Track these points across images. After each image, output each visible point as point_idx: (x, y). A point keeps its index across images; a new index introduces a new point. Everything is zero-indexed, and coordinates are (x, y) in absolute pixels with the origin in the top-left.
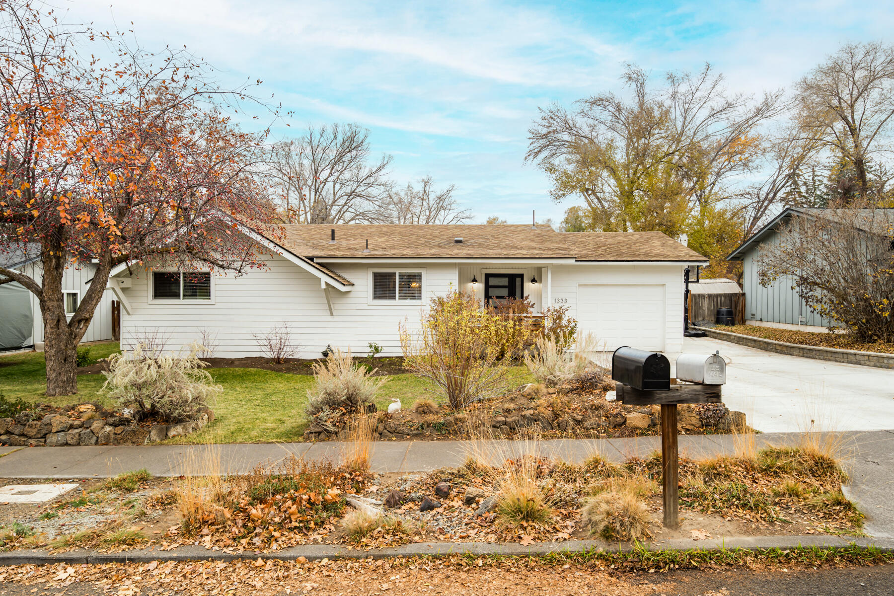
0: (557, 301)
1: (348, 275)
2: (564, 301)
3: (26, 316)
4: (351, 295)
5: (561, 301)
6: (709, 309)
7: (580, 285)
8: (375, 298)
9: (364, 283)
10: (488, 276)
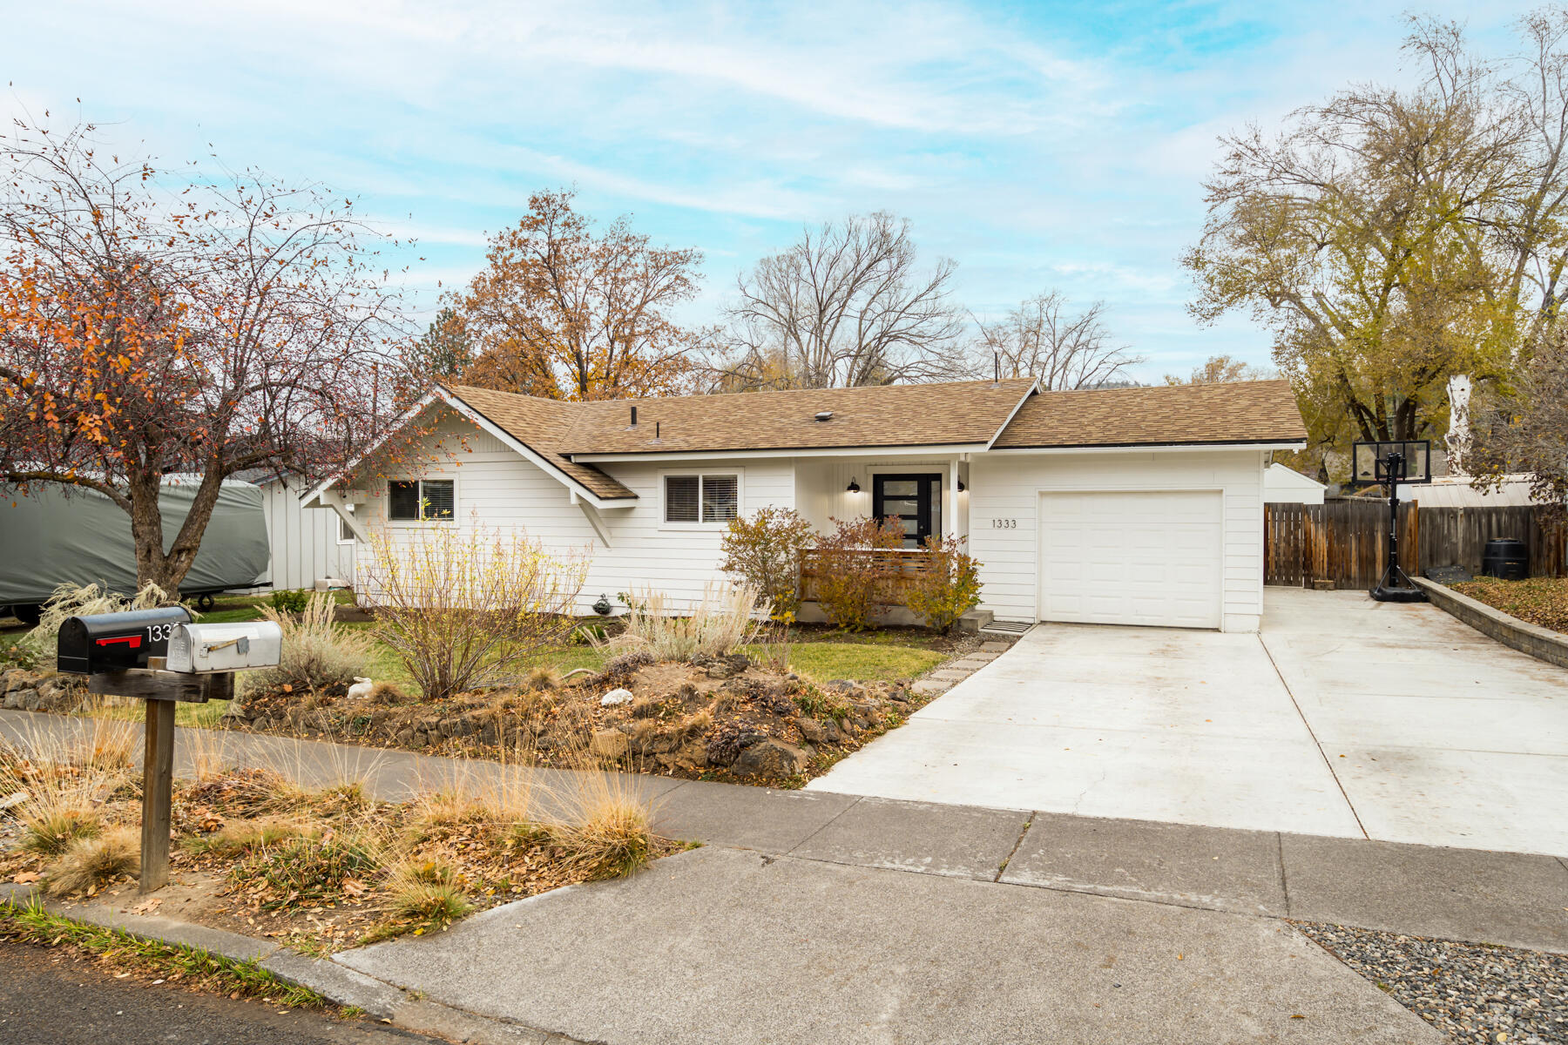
0: (997, 523)
1: (630, 483)
2: (1011, 524)
3: (258, 543)
4: (635, 513)
5: (1004, 523)
6: (1467, 541)
7: (1042, 494)
8: (670, 518)
9: (652, 495)
10: (879, 480)
